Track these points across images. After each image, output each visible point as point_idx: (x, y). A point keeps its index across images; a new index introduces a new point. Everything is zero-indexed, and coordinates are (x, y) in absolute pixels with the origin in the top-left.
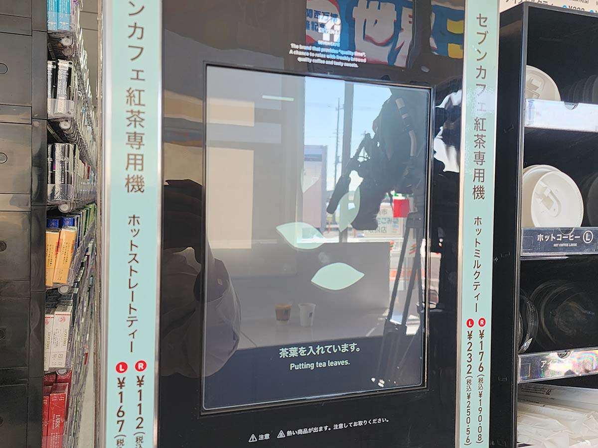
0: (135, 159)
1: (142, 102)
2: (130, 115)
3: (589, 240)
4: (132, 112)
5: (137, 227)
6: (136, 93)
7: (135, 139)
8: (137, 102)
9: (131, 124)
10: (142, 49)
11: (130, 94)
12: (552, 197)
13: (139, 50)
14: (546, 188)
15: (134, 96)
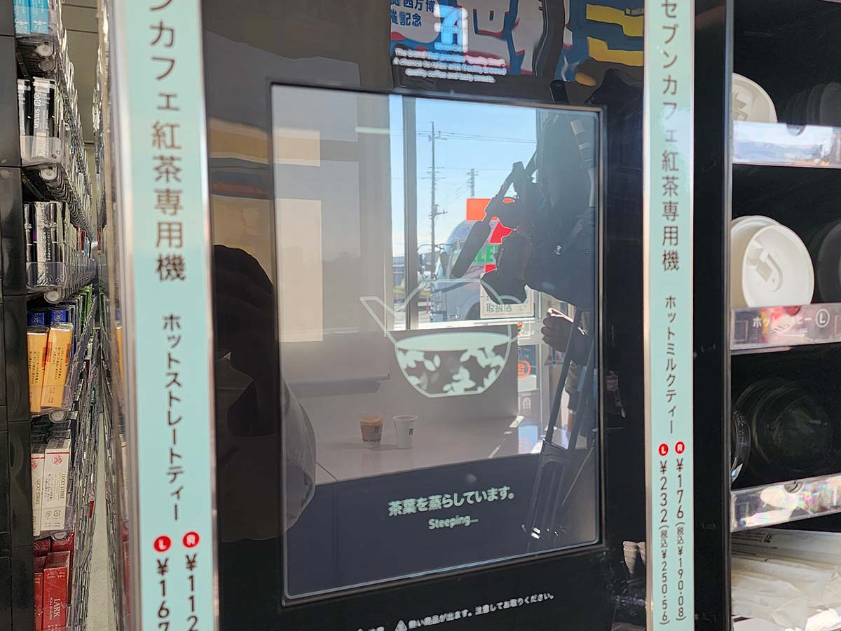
0: (170, 230)
1: (177, 143)
2: (158, 163)
3: (824, 322)
4: (162, 158)
5: (176, 332)
6: (167, 130)
7: (168, 200)
8: (169, 142)
9: (160, 177)
10: (173, 61)
11: (158, 131)
12: (769, 263)
13: (168, 64)
14: (762, 250)
15: (164, 134)
